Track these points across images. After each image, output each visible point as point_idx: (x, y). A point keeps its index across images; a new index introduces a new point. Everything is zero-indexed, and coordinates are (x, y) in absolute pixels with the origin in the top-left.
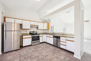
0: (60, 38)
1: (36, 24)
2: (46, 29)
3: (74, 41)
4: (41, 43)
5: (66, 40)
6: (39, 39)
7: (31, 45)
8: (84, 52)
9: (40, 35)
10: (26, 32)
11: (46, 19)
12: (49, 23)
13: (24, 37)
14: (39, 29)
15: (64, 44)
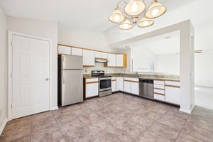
0: (152, 83)
1: (104, 56)
2: (122, 66)
3: (179, 87)
4: (113, 93)
5: (165, 85)
6: (110, 86)
7: (98, 96)
8: (196, 106)
9: (113, 78)
10: (86, 71)
11: (123, 46)
12: (126, 55)
13: (87, 80)
14: (108, 65)
15: (162, 92)
